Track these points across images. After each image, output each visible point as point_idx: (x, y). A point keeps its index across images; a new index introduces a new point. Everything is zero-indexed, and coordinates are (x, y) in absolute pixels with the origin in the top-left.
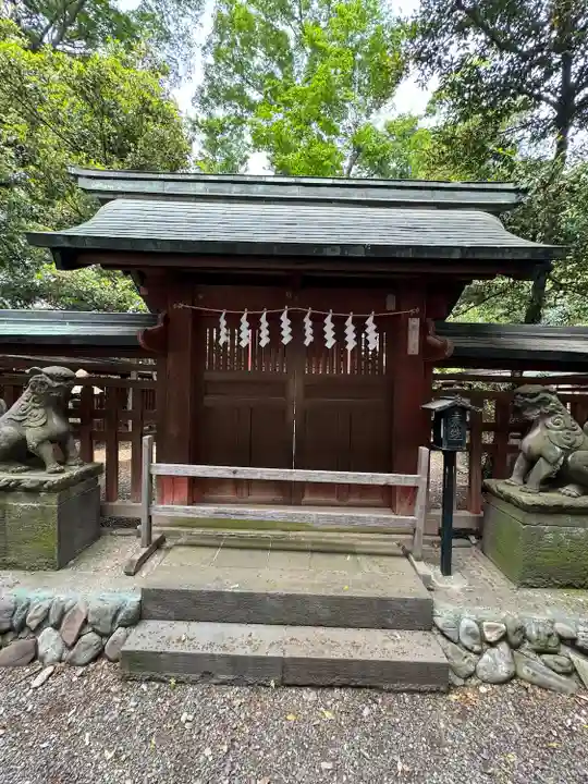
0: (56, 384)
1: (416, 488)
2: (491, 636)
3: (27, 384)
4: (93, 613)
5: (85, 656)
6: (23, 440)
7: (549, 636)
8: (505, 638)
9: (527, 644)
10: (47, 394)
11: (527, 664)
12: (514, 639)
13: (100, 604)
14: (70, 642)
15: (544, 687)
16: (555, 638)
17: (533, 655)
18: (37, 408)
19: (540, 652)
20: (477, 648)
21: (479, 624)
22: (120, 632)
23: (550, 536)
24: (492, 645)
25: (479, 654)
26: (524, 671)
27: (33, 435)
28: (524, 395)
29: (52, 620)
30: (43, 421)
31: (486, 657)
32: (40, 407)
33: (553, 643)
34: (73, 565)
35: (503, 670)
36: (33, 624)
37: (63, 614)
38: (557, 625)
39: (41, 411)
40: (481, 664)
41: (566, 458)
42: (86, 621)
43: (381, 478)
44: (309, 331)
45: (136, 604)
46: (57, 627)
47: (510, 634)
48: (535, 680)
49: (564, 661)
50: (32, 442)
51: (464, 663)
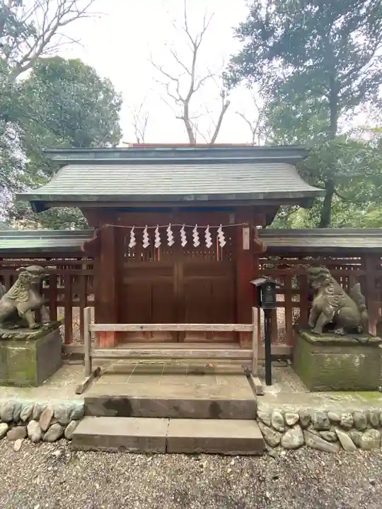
0: (34, 276)
1: (252, 332)
2: (290, 422)
3: (17, 277)
4: (57, 413)
5: (54, 437)
6: (16, 310)
7: (324, 420)
8: (299, 422)
9: (312, 426)
10: (29, 283)
11: (311, 437)
12: (304, 423)
13: (61, 407)
14: (45, 429)
15: (320, 450)
16: (328, 421)
17: (315, 432)
18: (23, 291)
19: (319, 430)
20: (282, 429)
21: (283, 414)
22: (72, 423)
23: (329, 360)
24: (291, 427)
25: (283, 432)
26: (310, 441)
27: (21, 307)
28: (312, 274)
29: (35, 416)
30: (27, 298)
31: (287, 434)
32: (25, 290)
33: (326, 425)
34: (45, 384)
35: (297, 441)
36: (24, 418)
37: (40, 413)
38: (329, 414)
39: (26, 293)
40: (284, 438)
41: (336, 312)
42: (53, 417)
43: (231, 327)
44: (184, 238)
45: (82, 407)
46: (37, 420)
47: (301, 420)
48: (315, 446)
49: (332, 434)
50: (21, 311)
51: (274, 438)
